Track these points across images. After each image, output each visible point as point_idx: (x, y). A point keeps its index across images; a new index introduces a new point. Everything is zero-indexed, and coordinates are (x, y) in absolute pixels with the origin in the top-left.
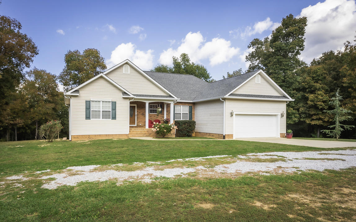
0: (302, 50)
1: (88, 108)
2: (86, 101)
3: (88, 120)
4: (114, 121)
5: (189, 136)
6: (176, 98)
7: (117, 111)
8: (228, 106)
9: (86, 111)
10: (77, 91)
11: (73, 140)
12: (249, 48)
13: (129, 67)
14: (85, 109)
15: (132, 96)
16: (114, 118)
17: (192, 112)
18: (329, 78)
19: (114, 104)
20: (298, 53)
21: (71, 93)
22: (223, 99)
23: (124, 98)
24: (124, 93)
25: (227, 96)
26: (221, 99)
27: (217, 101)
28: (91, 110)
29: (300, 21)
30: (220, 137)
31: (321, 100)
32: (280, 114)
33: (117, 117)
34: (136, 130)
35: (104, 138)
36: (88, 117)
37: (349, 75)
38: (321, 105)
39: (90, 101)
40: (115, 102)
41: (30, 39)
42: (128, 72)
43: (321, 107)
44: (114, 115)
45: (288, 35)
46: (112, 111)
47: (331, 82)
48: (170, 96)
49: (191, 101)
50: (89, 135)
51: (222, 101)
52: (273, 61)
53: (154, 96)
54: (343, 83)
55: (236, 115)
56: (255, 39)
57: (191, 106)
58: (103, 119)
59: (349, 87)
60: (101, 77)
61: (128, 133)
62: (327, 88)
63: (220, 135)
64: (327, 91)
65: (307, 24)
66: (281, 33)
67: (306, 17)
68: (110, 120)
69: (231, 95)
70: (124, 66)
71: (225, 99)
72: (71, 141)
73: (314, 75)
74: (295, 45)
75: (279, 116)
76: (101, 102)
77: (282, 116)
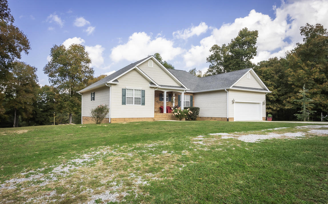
0: (255, 55)
1: (124, 95)
2: (123, 89)
3: (124, 106)
4: (143, 106)
5: (195, 120)
6: (187, 89)
7: (145, 98)
8: (231, 96)
9: (122, 98)
10: (116, 80)
11: (112, 122)
12: (210, 51)
13: (152, 61)
14: (122, 96)
15: (157, 86)
16: (143, 104)
17: (192, 101)
18: (276, 77)
19: (143, 92)
20: (251, 57)
21: (112, 82)
22: (227, 90)
23: (151, 87)
24: (152, 83)
25: (231, 88)
26: (226, 90)
27: (223, 91)
28: (126, 97)
29: (253, 33)
30: (223, 120)
31: (272, 94)
32: (262, 102)
33: (145, 103)
34: (157, 115)
35: (135, 121)
36: (124, 103)
37: (292, 76)
38: (272, 98)
39: (125, 89)
40: (144, 91)
41: (21, 32)
42: (152, 66)
43: (272, 99)
44: (143, 101)
45: (244, 43)
46: (142, 98)
47: (278, 80)
48: (182, 87)
49: (193, 92)
50: (124, 118)
51: (226, 91)
52: (233, 63)
53: (170, 86)
54: (288, 81)
55: (236, 102)
56: (214, 45)
57: (192, 96)
58: (135, 105)
59: (292, 84)
60: (135, 69)
61: (153, 117)
62: (275, 85)
63: (223, 118)
64: (275, 86)
65: (258, 36)
66: (239, 42)
67: (257, 30)
68: (140, 106)
69: (234, 87)
70: (149, 61)
71: (228, 90)
72: (110, 123)
73: (265, 75)
74: (251, 51)
75: (262, 104)
76: (134, 90)
77: (263, 104)
